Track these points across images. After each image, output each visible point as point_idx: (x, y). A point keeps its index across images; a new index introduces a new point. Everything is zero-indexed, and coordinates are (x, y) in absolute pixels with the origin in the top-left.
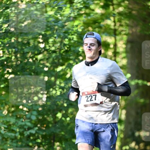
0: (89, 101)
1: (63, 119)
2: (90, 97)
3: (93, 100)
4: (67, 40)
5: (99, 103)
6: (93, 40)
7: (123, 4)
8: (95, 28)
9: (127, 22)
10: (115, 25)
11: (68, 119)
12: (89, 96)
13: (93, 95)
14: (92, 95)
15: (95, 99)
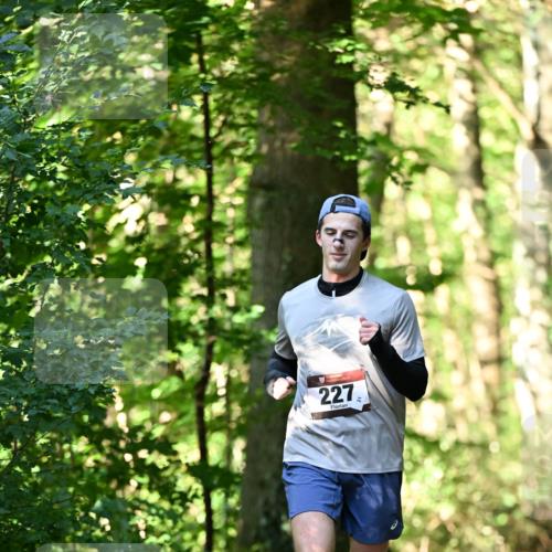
0: (329, 402)
1: (18, 469)
2: (333, 390)
3: (342, 401)
4: (30, 177)
5: (360, 409)
6: (352, 221)
7: (236, 46)
8: (135, 135)
9: (254, 113)
10: (208, 124)
11: (36, 469)
12: (329, 387)
13: (344, 387)
14: (341, 386)
15: (349, 398)
